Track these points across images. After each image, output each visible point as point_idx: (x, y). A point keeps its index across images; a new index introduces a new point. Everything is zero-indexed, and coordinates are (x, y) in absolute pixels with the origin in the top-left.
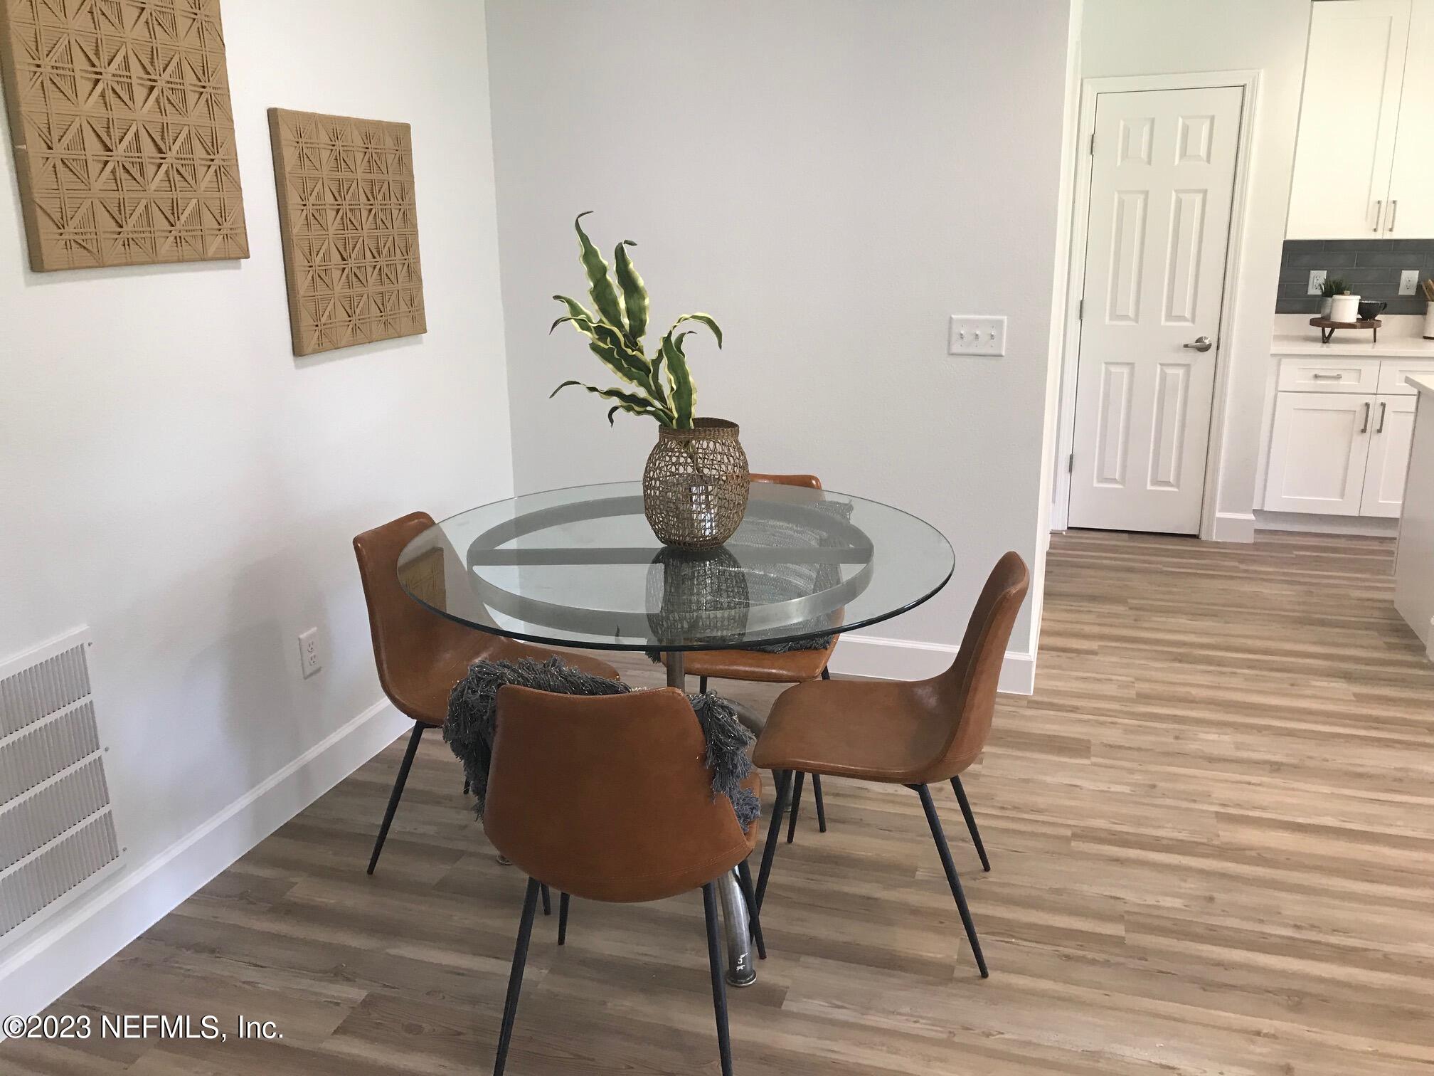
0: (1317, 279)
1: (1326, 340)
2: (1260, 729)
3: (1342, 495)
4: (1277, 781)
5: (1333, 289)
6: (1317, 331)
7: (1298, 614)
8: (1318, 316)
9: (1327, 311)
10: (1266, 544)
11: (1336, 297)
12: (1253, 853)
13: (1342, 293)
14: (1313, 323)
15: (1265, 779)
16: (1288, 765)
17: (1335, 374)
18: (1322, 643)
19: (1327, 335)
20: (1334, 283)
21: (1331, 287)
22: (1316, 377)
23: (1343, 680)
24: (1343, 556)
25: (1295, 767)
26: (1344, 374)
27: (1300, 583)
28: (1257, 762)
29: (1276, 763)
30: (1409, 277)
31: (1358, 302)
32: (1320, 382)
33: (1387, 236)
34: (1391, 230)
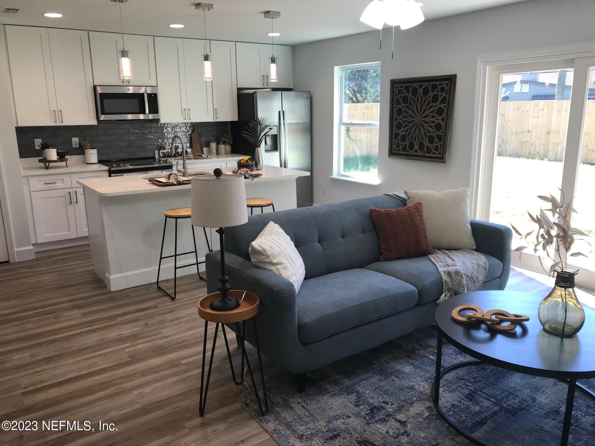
0: (38, 142)
1: (47, 168)
2: (40, 344)
3: (69, 231)
4: (51, 366)
5: (45, 146)
6: (42, 164)
7: (58, 285)
8: (42, 158)
9: (45, 156)
10: (41, 258)
11: (46, 150)
12: (41, 405)
13: (48, 148)
14: (40, 161)
15: (46, 367)
16: (55, 356)
17: (54, 182)
18: (67, 296)
19: (47, 166)
20: (44, 144)
21: (44, 146)
22: (46, 184)
23: (76, 309)
24: (74, 255)
25: (58, 356)
26: (57, 182)
27: (57, 271)
28: (42, 360)
29: (49, 357)
30: (75, 141)
31: (56, 151)
32: (48, 186)
33: (61, 124)
34: (62, 122)
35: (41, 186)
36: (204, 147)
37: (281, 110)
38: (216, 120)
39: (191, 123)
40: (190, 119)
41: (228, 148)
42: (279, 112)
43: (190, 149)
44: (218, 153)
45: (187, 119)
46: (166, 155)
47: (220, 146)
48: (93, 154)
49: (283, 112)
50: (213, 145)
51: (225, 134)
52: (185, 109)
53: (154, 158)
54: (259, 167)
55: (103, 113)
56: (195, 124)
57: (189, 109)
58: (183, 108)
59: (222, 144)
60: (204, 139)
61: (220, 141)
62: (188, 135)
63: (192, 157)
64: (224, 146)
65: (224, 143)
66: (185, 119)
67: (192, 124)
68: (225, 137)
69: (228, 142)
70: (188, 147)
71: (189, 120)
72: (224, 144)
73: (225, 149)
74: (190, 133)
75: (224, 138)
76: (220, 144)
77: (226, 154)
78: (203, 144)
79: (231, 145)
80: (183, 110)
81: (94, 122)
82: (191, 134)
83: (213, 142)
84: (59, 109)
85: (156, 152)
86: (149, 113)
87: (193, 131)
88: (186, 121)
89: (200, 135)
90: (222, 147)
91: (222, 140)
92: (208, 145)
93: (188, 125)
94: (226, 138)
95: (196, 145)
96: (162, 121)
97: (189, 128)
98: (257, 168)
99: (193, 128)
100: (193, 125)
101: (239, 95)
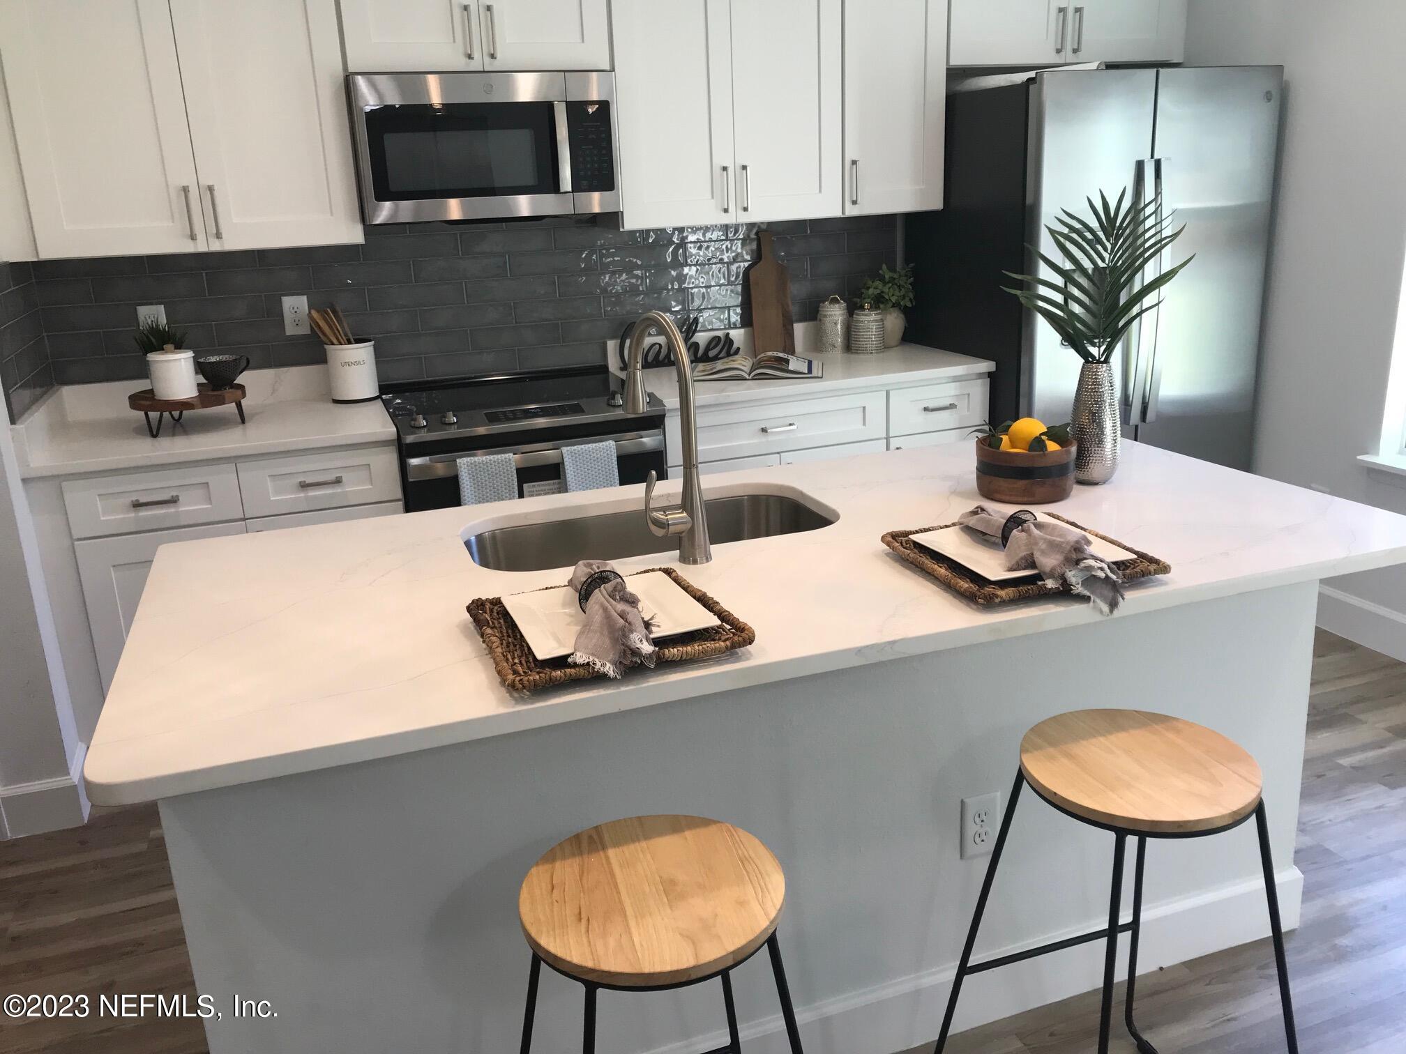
0: (152, 319)
1: (154, 432)
11: (152, 355)
13: (159, 350)
14: (132, 403)
17: (167, 497)
22: (133, 505)
26: (184, 494)
30: (295, 307)
31: (191, 361)
32: (144, 513)
33: (216, 246)
34: (218, 236)
35: (115, 516)
36: (800, 321)
37: (1146, 156)
38: (852, 211)
39: (751, 226)
40: (746, 209)
41: (894, 322)
42: (1140, 165)
43: (742, 331)
44: (850, 345)
45: (732, 208)
46: (650, 359)
47: (862, 318)
48: (357, 363)
49: (1158, 164)
50: (835, 314)
51: (884, 266)
52: (725, 169)
53: (604, 369)
54: (1095, 470)
55: (383, 194)
56: (765, 231)
57: (744, 168)
58: (719, 161)
59: (871, 309)
60: (798, 290)
61: (860, 296)
62: (737, 277)
63: (747, 369)
64: (879, 317)
65: (879, 302)
66: (726, 211)
67: (755, 231)
68: (882, 279)
69: (894, 299)
70: (734, 324)
71: (741, 212)
72: (877, 308)
73: (882, 328)
74: (746, 264)
75: (878, 283)
76: (862, 308)
77: (885, 347)
78: (794, 309)
79: (906, 312)
80: (717, 171)
81: (353, 235)
82: (747, 270)
83: (835, 301)
84: (205, 182)
85: (612, 345)
86: (577, 187)
87: (758, 257)
88: (729, 219)
89: (783, 276)
90: (870, 321)
91: (871, 291)
92: (812, 313)
93: (736, 231)
94: (885, 283)
95: (768, 316)
96: (631, 223)
97: (743, 245)
98: (1082, 476)
99: (759, 245)
100: (757, 234)
101: (952, 101)
